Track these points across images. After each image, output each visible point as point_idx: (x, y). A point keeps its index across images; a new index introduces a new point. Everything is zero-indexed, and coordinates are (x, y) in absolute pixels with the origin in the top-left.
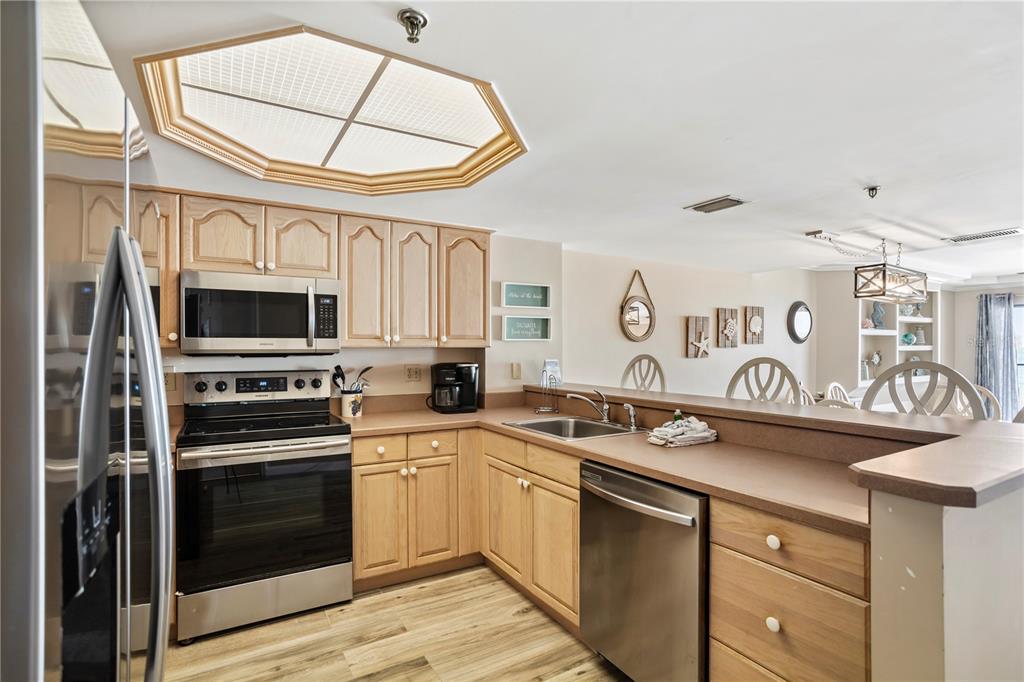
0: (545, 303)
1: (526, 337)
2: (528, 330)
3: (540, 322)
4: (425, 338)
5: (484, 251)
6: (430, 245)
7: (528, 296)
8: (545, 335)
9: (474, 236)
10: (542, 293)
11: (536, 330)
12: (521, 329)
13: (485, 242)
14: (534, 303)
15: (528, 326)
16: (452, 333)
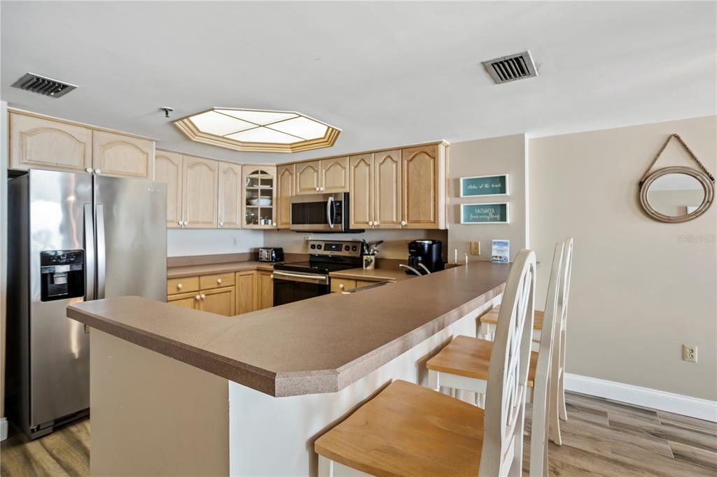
0: (503, 190)
1: (485, 220)
2: (487, 214)
3: (499, 208)
4: (393, 223)
5: (434, 158)
6: (396, 162)
7: (487, 186)
8: (503, 218)
9: (427, 149)
10: (501, 181)
11: (494, 214)
12: (479, 214)
13: (434, 151)
14: (494, 191)
15: (486, 211)
16: (410, 219)
